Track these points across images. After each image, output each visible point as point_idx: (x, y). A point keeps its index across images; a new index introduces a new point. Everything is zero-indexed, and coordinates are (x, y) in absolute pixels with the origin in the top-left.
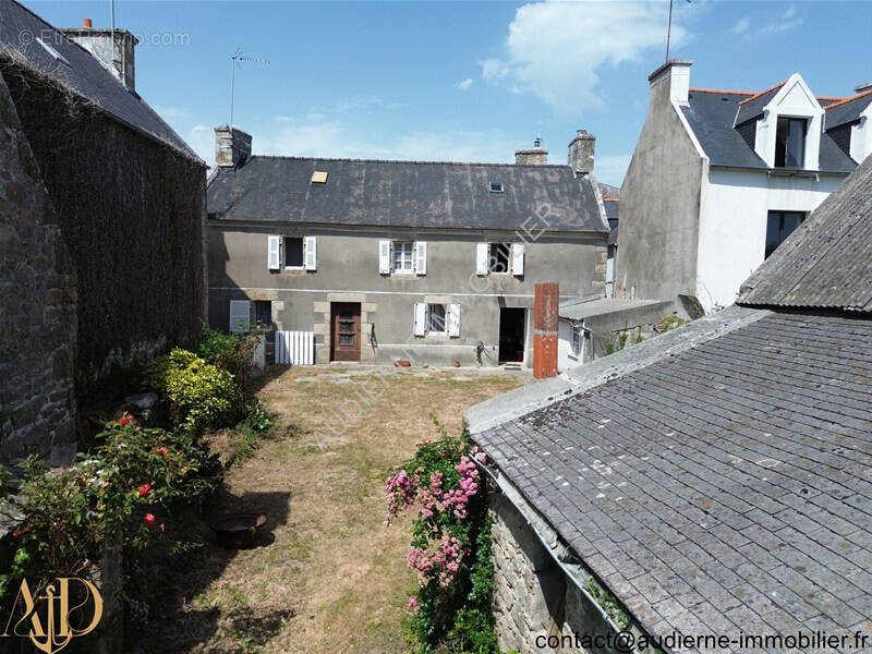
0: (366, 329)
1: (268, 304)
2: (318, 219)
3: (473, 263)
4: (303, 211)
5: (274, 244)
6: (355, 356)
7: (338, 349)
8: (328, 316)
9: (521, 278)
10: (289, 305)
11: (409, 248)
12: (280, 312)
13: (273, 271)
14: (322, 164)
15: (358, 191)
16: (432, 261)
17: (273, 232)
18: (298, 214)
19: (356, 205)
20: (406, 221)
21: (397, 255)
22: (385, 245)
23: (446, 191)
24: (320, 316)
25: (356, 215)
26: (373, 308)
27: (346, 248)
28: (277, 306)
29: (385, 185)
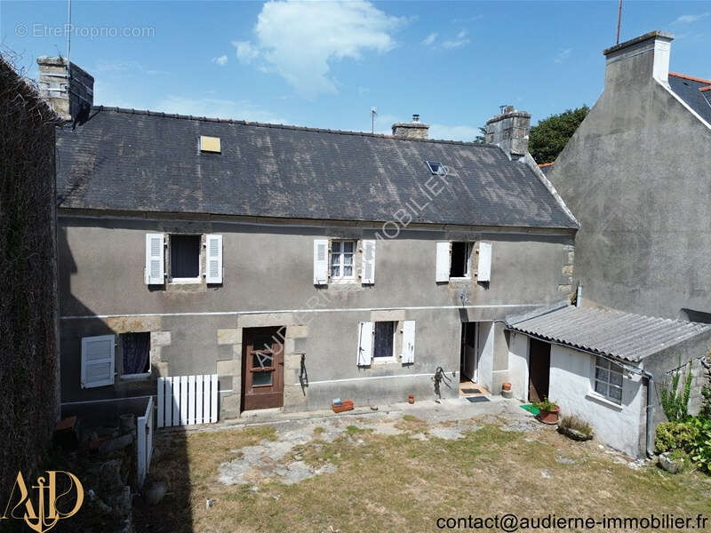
0: (292, 362)
1: (146, 337)
2: (226, 209)
3: (431, 266)
4: (199, 195)
5: (155, 246)
6: (276, 401)
7: (250, 393)
8: (238, 349)
9: (485, 284)
10: (179, 336)
11: (350, 247)
12: (165, 349)
13: (152, 288)
14: (208, 126)
15: (270, 167)
16: (382, 265)
17: (154, 227)
18: (192, 200)
19: (274, 187)
20: (350, 212)
21: (335, 257)
22: (322, 243)
23: (381, 171)
24: (227, 349)
25: (279, 203)
26: (304, 332)
27: (265, 249)
28: (160, 340)
29: (302, 161)
